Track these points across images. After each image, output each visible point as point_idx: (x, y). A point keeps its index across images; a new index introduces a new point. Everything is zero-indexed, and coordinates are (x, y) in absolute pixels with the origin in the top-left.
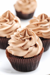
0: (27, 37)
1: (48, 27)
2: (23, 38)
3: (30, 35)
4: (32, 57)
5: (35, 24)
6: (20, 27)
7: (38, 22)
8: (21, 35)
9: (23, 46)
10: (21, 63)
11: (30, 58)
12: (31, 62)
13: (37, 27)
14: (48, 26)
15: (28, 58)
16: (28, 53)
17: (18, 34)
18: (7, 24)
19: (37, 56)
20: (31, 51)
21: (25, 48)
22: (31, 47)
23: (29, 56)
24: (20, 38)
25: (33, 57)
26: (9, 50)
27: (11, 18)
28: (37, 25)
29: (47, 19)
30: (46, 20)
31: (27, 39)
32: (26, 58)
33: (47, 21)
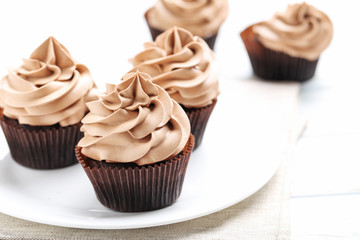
0: (143, 100)
1: (197, 71)
2: (131, 104)
3: (151, 95)
4: (164, 162)
5: (152, 66)
6: (94, 86)
7: (161, 56)
8: (122, 95)
9: (132, 130)
10: (131, 184)
11: (158, 163)
12: (162, 176)
13: (159, 74)
14: (194, 67)
15: (153, 165)
16: (152, 148)
17: (114, 95)
18: (56, 80)
19: (178, 156)
20: (160, 142)
21: (141, 134)
22: (157, 129)
23: (154, 159)
24: (120, 105)
25: (168, 160)
26: (88, 147)
27: (63, 62)
28: (161, 66)
29: (189, 44)
30: (186, 50)
31: (143, 107)
32: (146, 166)
33: (190, 52)
